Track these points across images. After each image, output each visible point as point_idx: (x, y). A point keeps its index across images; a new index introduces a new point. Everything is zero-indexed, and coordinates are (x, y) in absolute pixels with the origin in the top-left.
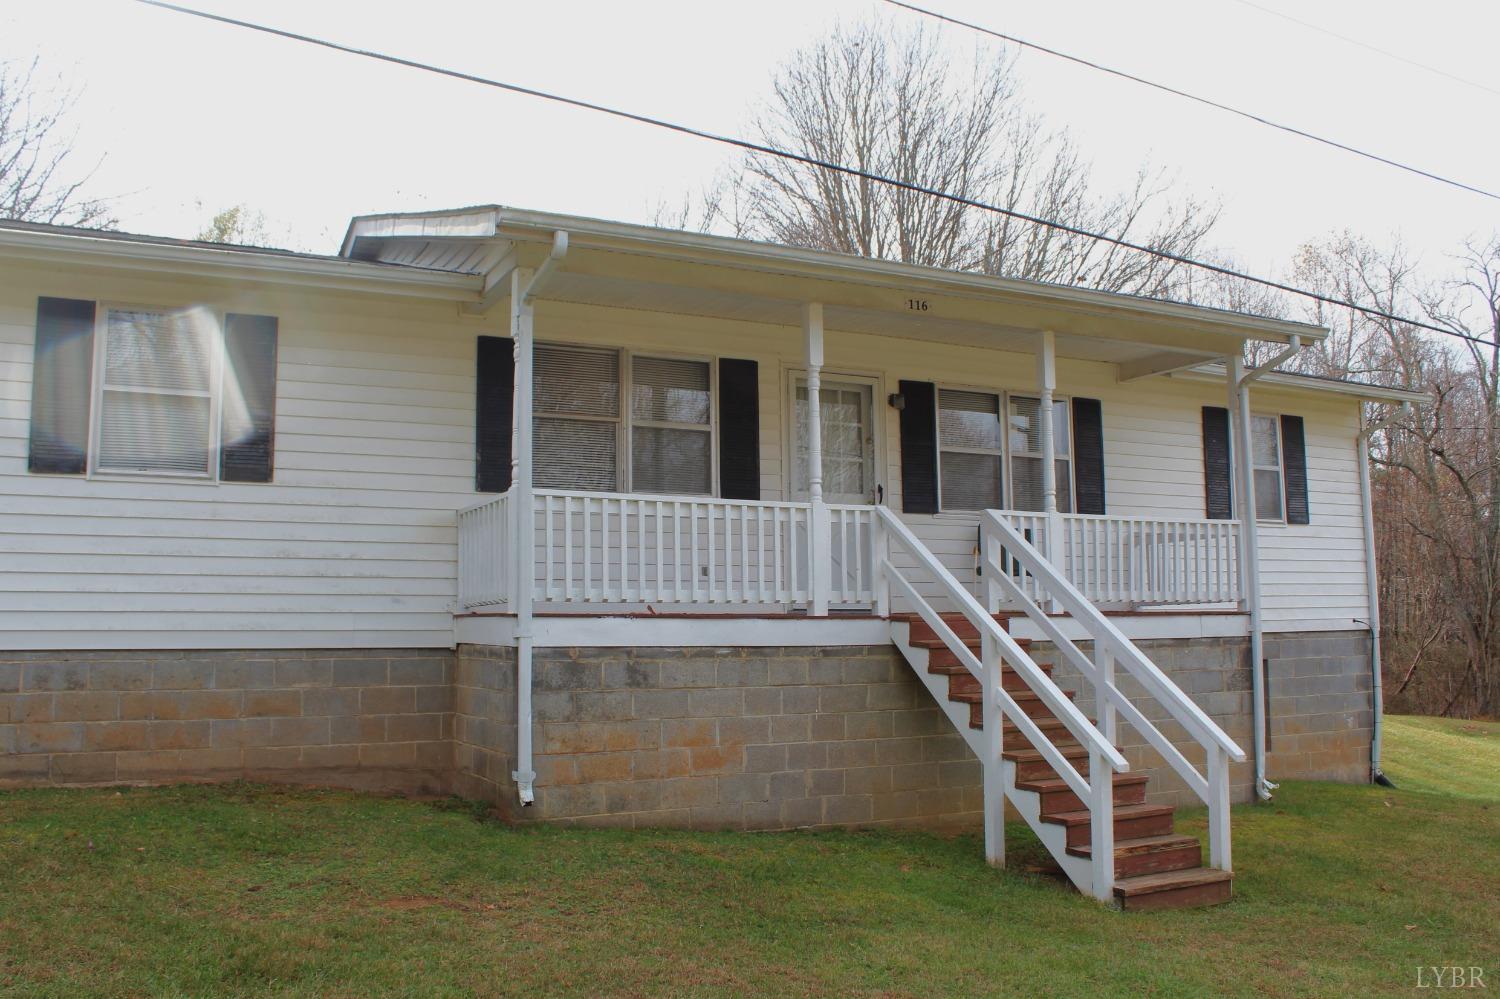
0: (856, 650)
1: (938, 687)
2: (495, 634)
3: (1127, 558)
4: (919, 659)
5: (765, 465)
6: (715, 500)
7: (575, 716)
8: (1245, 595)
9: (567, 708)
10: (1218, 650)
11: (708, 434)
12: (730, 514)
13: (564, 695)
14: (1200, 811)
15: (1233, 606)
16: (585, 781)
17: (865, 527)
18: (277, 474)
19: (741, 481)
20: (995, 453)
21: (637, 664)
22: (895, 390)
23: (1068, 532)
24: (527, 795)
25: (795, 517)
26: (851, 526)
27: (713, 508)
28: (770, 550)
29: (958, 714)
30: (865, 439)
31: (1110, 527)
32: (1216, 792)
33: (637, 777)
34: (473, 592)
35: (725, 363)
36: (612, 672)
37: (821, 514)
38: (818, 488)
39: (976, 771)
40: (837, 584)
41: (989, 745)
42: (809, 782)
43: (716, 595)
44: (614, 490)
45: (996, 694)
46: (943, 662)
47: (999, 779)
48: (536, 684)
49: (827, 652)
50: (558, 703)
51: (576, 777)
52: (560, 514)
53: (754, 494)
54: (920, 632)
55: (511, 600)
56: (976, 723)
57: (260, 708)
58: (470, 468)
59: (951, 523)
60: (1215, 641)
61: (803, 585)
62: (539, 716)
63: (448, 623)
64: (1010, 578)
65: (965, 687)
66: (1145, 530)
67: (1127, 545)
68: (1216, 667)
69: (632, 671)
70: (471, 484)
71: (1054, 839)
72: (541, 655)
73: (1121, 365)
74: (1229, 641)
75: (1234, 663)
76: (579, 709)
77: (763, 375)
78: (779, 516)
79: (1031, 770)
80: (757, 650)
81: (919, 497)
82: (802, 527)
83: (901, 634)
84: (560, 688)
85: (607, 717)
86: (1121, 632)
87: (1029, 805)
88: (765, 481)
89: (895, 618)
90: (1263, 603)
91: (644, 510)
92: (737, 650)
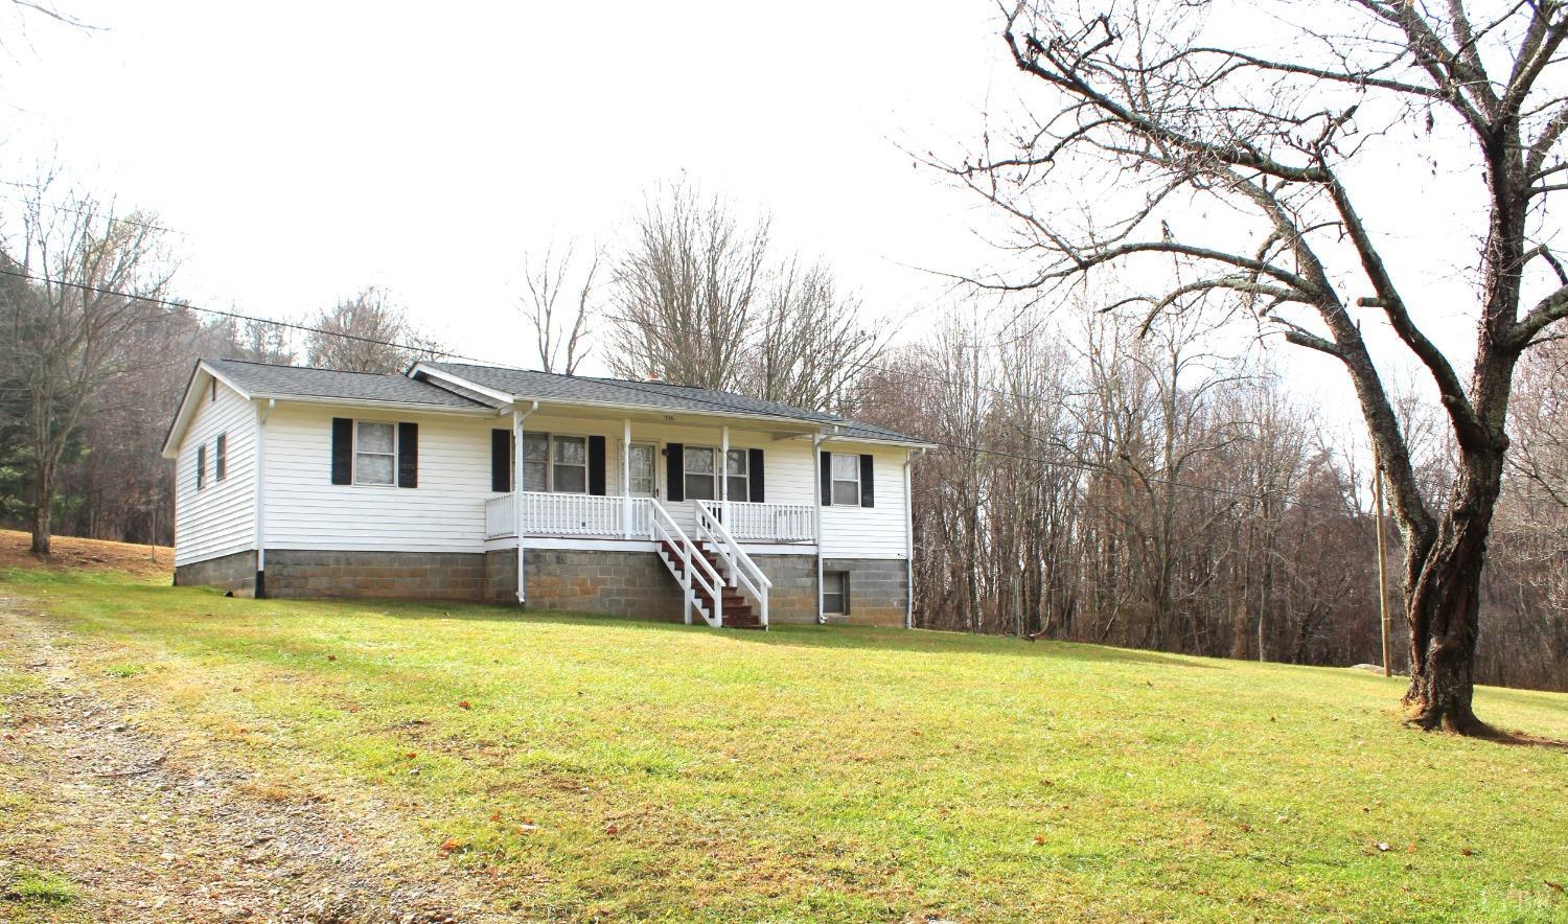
0: (642, 553)
1: (671, 566)
2: (508, 545)
3: (775, 522)
4: (665, 556)
5: (608, 480)
6: (587, 495)
7: (538, 573)
8: (816, 537)
9: (535, 571)
10: (801, 560)
11: (584, 468)
12: (594, 501)
13: (534, 566)
14: (758, 605)
15: (811, 542)
16: (542, 597)
17: (646, 506)
18: (419, 485)
19: (598, 488)
20: (710, 474)
21: (560, 556)
22: (665, 447)
23: (732, 509)
24: (522, 600)
25: (618, 502)
26: (640, 506)
27: (586, 498)
28: (609, 516)
29: (677, 575)
30: (652, 469)
31: (767, 508)
32: (763, 598)
33: (560, 596)
34: (493, 531)
35: (591, 438)
36: (549, 557)
37: (628, 501)
38: (627, 491)
39: (682, 592)
40: (634, 529)
41: (686, 584)
42: (623, 602)
43: (589, 531)
44: (545, 491)
45: (688, 565)
46: (673, 556)
47: (690, 595)
48: (525, 562)
49: (631, 553)
50: (532, 568)
51: (538, 595)
52: (532, 501)
53: (602, 492)
54: (666, 547)
55: (515, 531)
56: (683, 578)
57: (413, 574)
58: (490, 482)
59: (685, 506)
60: (800, 556)
61: (621, 528)
62: (525, 573)
63: (481, 543)
64: (706, 529)
65: (680, 565)
66: (789, 509)
67: (775, 516)
68: (801, 567)
69: (558, 558)
70: (490, 488)
71: (705, 613)
72: (527, 551)
73: (774, 433)
74: (807, 556)
75: (810, 566)
76: (539, 571)
77: (607, 442)
78: (612, 502)
79: (700, 592)
80: (604, 552)
81: (675, 494)
82: (621, 505)
83: (659, 547)
84: (532, 564)
85: (549, 574)
86: (743, 550)
87: (698, 603)
88: (608, 487)
89: (657, 542)
90: (823, 538)
91: (562, 499)
92: (596, 552)
